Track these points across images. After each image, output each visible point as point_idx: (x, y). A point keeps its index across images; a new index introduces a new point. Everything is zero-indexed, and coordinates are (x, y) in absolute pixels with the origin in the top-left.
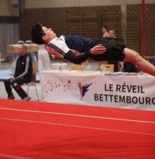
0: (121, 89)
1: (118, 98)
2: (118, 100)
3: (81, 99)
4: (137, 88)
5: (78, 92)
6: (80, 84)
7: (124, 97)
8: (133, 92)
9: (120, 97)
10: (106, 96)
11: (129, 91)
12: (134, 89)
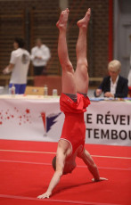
0: (104, 120)
1: (100, 132)
2: (99, 135)
3: (45, 135)
4: (126, 118)
5: (41, 125)
6: (43, 115)
7: (108, 131)
8: (121, 124)
9: (102, 131)
11: (115, 123)
12: (121, 120)
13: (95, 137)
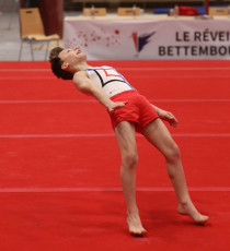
0: (202, 38)
1: (198, 49)
2: (197, 52)
4: (225, 35)
6: (134, 35)
7: (206, 48)
8: (220, 40)
9: (201, 48)
10: (178, 48)
11: (214, 39)
12: (221, 36)
13: (193, 54)
